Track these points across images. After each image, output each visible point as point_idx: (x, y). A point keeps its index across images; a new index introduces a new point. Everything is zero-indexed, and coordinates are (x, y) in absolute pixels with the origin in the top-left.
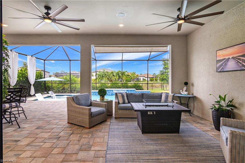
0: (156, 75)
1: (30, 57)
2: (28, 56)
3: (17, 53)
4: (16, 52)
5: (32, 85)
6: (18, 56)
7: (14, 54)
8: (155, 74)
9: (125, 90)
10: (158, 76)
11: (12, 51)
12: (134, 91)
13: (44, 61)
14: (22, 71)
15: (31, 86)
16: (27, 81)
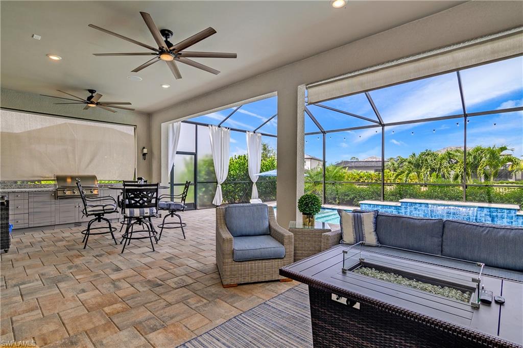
1: (252, 133)
2: (248, 133)
3: (229, 129)
4: (226, 128)
6: (230, 133)
7: (223, 131)
9: (474, 207)
11: (220, 127)
12: (510, 213)
15: (253, 185)
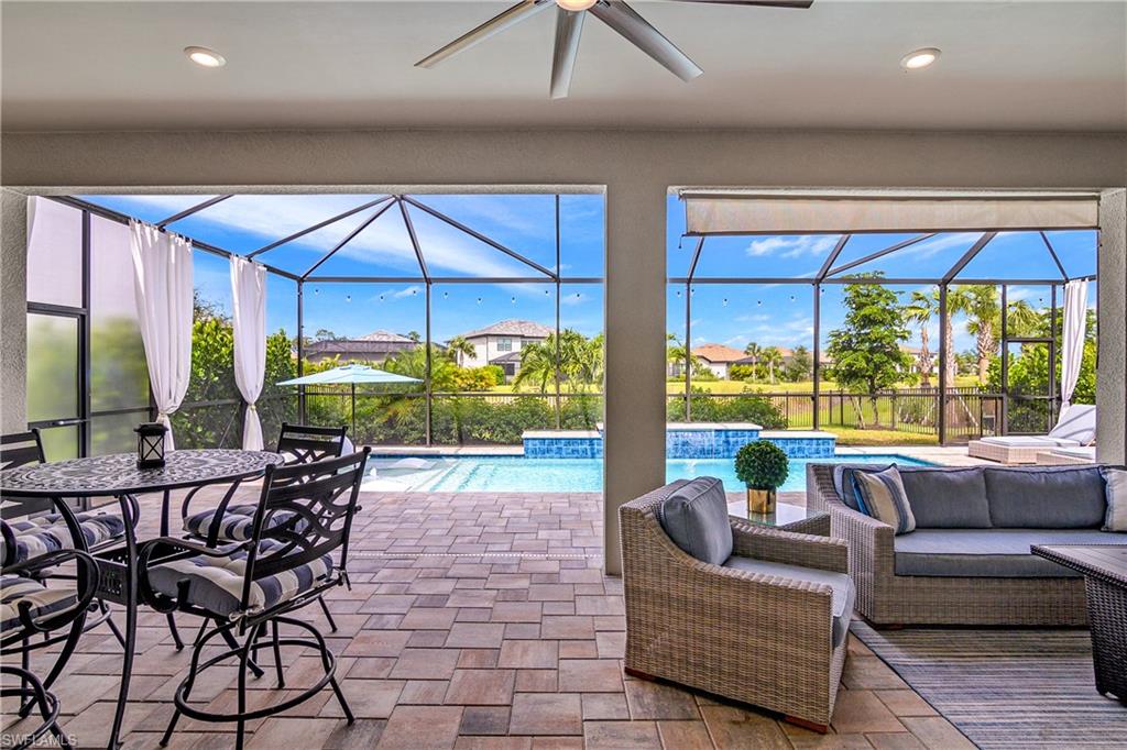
0: (762, 351)
1: (244, 261)
2: (236, 259)
3: (187, 240)
4: (180, 236)
5: (254, 407)
6: (191, 257)
7: (173, 247)
8: (754, 345)
10: (769, 356)
11: (164, 231)
12: (755, 433)
13: (300, 285)
14: (202, 333)
15: (248, 409)
16: (226, 387)
